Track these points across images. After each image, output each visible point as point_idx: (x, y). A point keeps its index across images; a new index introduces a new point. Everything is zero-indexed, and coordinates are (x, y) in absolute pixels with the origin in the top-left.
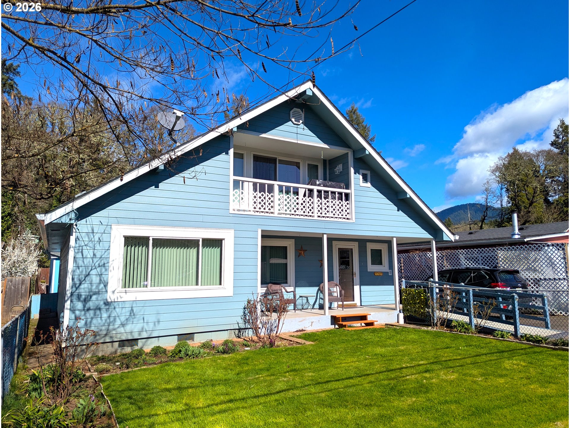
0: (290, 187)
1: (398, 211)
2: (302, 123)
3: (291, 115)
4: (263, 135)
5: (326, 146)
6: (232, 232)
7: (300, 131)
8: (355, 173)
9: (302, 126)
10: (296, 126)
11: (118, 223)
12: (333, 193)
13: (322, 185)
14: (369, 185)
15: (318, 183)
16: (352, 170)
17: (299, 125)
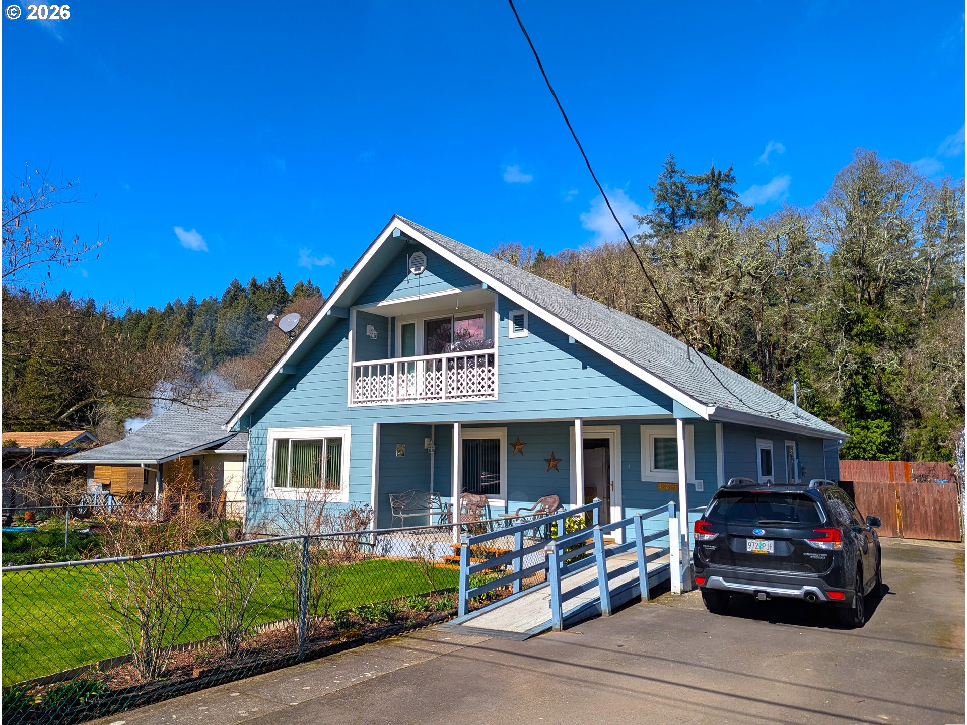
0: (432, 360)
1: (584, 367)
2: (425, 269)
3: (410, 265)
4: (381, 304)
5: (458, 291)
6: (349, 428)
7: (423, 281)
8: (502, 319)
9: (427, 273)
10: (418, 276)
11: (271, 427)
12: (471, 358)
13: (458, 350)
14: (525, 332)
15: (452, 347)
16: (497, 316)
17: (421, 274)
